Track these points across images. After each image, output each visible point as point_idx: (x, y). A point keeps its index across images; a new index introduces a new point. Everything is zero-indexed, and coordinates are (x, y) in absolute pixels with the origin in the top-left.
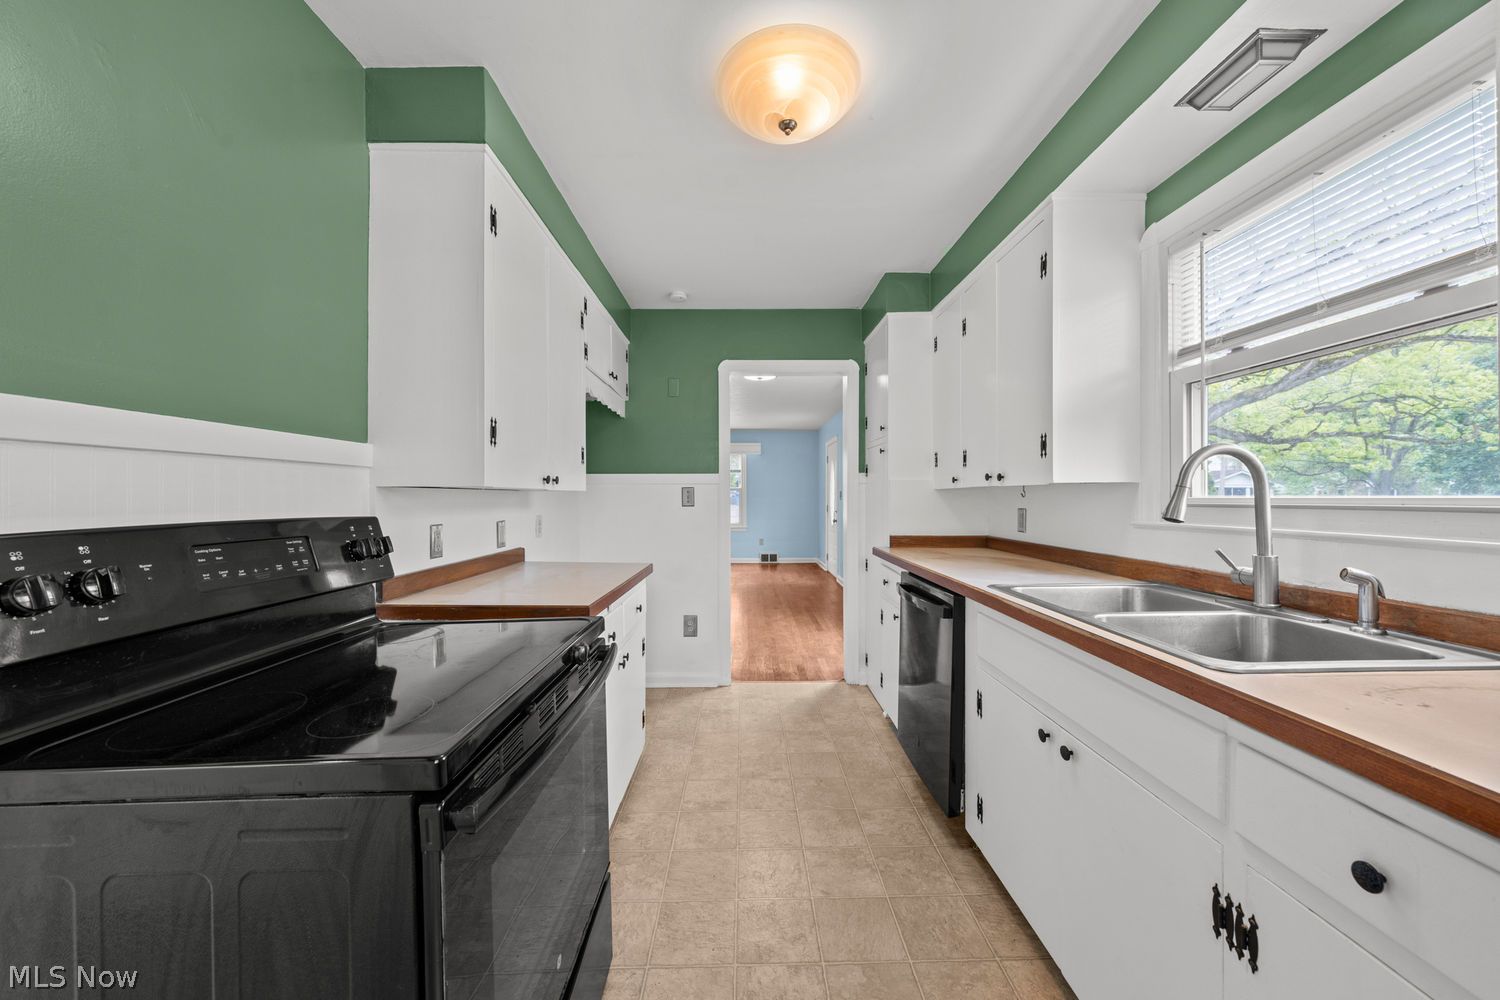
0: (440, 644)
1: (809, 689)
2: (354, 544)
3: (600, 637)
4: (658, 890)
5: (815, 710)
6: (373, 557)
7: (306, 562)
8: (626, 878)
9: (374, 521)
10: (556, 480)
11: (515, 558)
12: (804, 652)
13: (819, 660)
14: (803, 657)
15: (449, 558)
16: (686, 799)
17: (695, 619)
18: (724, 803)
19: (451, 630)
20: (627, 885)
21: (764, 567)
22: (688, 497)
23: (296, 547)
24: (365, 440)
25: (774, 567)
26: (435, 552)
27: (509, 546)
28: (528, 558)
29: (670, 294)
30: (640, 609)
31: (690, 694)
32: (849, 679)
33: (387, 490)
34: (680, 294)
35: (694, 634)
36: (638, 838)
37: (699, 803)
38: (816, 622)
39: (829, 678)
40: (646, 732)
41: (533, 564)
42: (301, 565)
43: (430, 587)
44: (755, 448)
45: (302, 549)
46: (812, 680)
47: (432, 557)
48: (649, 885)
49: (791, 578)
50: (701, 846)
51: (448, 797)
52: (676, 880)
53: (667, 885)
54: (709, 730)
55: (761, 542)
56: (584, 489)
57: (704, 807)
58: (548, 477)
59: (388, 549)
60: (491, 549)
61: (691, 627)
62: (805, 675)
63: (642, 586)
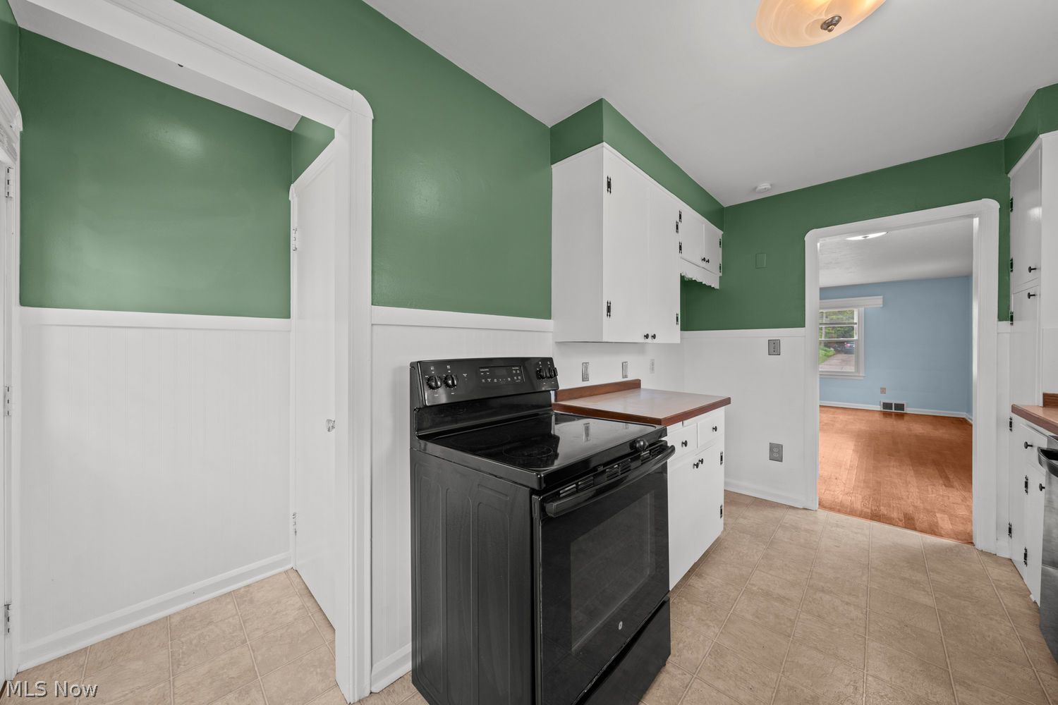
0: (587, 429)
1: (914, 539)
2: (540, 371)
3: (663, 439)
4: (714, 632)
5: (916, 560)
6: (549, 378)
7: (519, 378)
8: (692, 612)
9: (550, 360)
10: (654, 337)
11: (635, 385)
12: (919, 503)
13: (938, 515)
14: (916, 507)
15: (592, 382)
16: (751, 582)
17: (780, 447)
18: (788, 599)
19: (594, 423)
20: (691, 617)
21: (886, 414)
22: (774, 348)
23: (516, 370)
24: (550, 319)
25: (901, 416)
26: (585, 378)
27: (631, 377)
28: (643, 386)
29: (756, 188)
30: (715, 429)
31: (774, 507)
32: (980, 542)
33: (559, 344)
34: (765, 185)
35: (780, 460)
36: (707, 592)
37: (762, 589)
38: (947, 478)
39: (949, 536)
40: (723, 522)
41: (645, 390)
42: (518, 379)
43: (581, 397)
44: (877, 301)
45: (518, 372)
46: (922, 531)
47: (583, 381)
48: (709, 626)
49: (919, 429)
50: (757, 620)
51: (545, 496)
52: (730, 633)
53: (721, 633)
54: (786, 540)
55: (883, 391)
56: (679, 342)
57: (768, 595)
58: (648, 335)
59: (555, 375)
60: (618, 378)
61: (776, 453)
62: (914, 524)
63: (721, 411)
